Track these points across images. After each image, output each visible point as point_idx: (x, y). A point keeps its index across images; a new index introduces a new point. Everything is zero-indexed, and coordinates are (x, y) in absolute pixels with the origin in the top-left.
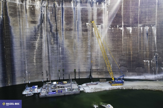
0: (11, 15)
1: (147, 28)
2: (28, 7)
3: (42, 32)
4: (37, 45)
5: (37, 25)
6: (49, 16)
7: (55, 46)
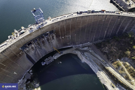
0: (27, 53)
1: (68, 36)
2: (30, 48)
3: (37, 50)
4: (37, 53)
5: (35, 50)
6: (37, 46)
7: (42, 50)
